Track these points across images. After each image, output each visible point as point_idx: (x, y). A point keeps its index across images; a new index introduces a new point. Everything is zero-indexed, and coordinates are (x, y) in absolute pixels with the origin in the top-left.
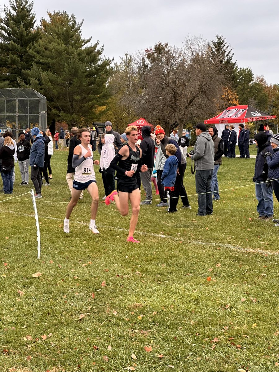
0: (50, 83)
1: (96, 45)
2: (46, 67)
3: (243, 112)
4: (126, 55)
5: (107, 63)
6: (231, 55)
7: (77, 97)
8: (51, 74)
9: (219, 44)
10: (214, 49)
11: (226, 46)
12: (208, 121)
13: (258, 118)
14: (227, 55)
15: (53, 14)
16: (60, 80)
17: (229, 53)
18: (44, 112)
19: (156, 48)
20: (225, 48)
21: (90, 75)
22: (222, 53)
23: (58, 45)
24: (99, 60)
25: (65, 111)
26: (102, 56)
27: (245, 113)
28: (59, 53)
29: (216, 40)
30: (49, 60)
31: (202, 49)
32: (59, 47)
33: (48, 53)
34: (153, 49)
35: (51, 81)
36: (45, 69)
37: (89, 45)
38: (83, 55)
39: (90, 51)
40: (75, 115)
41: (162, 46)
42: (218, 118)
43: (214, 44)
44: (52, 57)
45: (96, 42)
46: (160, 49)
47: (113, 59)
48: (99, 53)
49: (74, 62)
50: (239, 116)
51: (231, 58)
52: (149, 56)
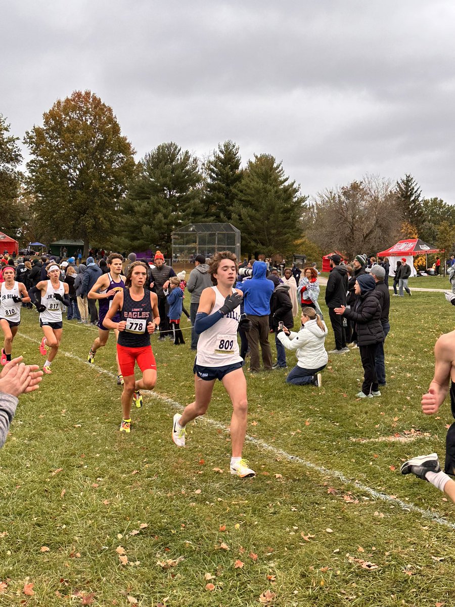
0: (249, 219)
1: (293, 184)
2: (247, 204)
3: (412, 246)
4: (331, 193)
5: (303, 199)
6: (418, 192)
7: (273, 231)
8: (250, 210)
9: (408, 182)
10: (403, 186)
11: (415, 183)
12: (380, 254)
13: (426, 252)
14: (415, 192)
15: (259, 157)
16: (258, 215)
17: (417, 190)
18: (238, 244)
19: (351, 186)
20: (413, 185)
21: (287, 211)
22: (411, 190)
23: (257, 184)
24: (295, 197)
25: (263, 244)
26: (298, 194)
27: (414, 247)
28: (258, 191)
29: (405, 178)
30: (250, 198)
31: (393, 188)
32: (258, 186)
33: (248, 191)
34: (349, 187)
35: (250, 216)
36: (245, 206)
37: (286, 184)
38: (280, 193)
39: (286, 190)
40: (271, 248)
41: (357, 184)
42: (390, 251)
43: (403, 182)
44: (252, 195)
45: (293, 181)
46: (355, 187)
47: (308, 197)
48: (296, 191)
49: (271, 200)
50: (408, 249)
51: (420, 194)
52: (345, 193)
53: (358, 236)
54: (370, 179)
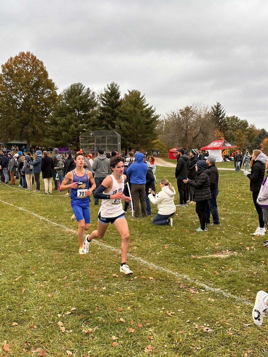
0: (125, 128)
1: (151, 108)
2: (124, 119)
3: (221, 144)
4: (173, 113)
5: (157, 117)
6: (224, 112)
7: (139, 135)
8: (126, 123)
9: (218, 107)
10: (215, 109)
11: (222, 107)
12: (202, 149)
13: (229, 147)
14: (222, 112)
15: (131, 91)
16: (131, 126)
17: (223, 112)
18: (119, 143)
19: (185, 109)
20: (221, 108)
21: (148, 123)
22: (220, 111)
23: (130, 108)
24: (153, 115)
25: (134, 143)
26: (154, 114)
28: (131, 112)
29: (216, 104)
30: (126, 116)
31: (210, 110)
32: (131, 109)
33: (125, 112)
34: (184, 109)
35: (126, 126)
36: (123, 121)
37: (147, 107)
38: (143, 113)
39: (147, 111)
40: (139, 145)
41: (189, 108)
42: (208, 147)
43: (215, 106)
44: (127, 114)
45: (151, 106)
46: (187, 109)
47: (160, 115)
48: (153, 112)
49: (138, 117)
50: (219, 146)
51: (225, 114)
52: (181, 113)
53: (190, 138)
54: (196, 105)
